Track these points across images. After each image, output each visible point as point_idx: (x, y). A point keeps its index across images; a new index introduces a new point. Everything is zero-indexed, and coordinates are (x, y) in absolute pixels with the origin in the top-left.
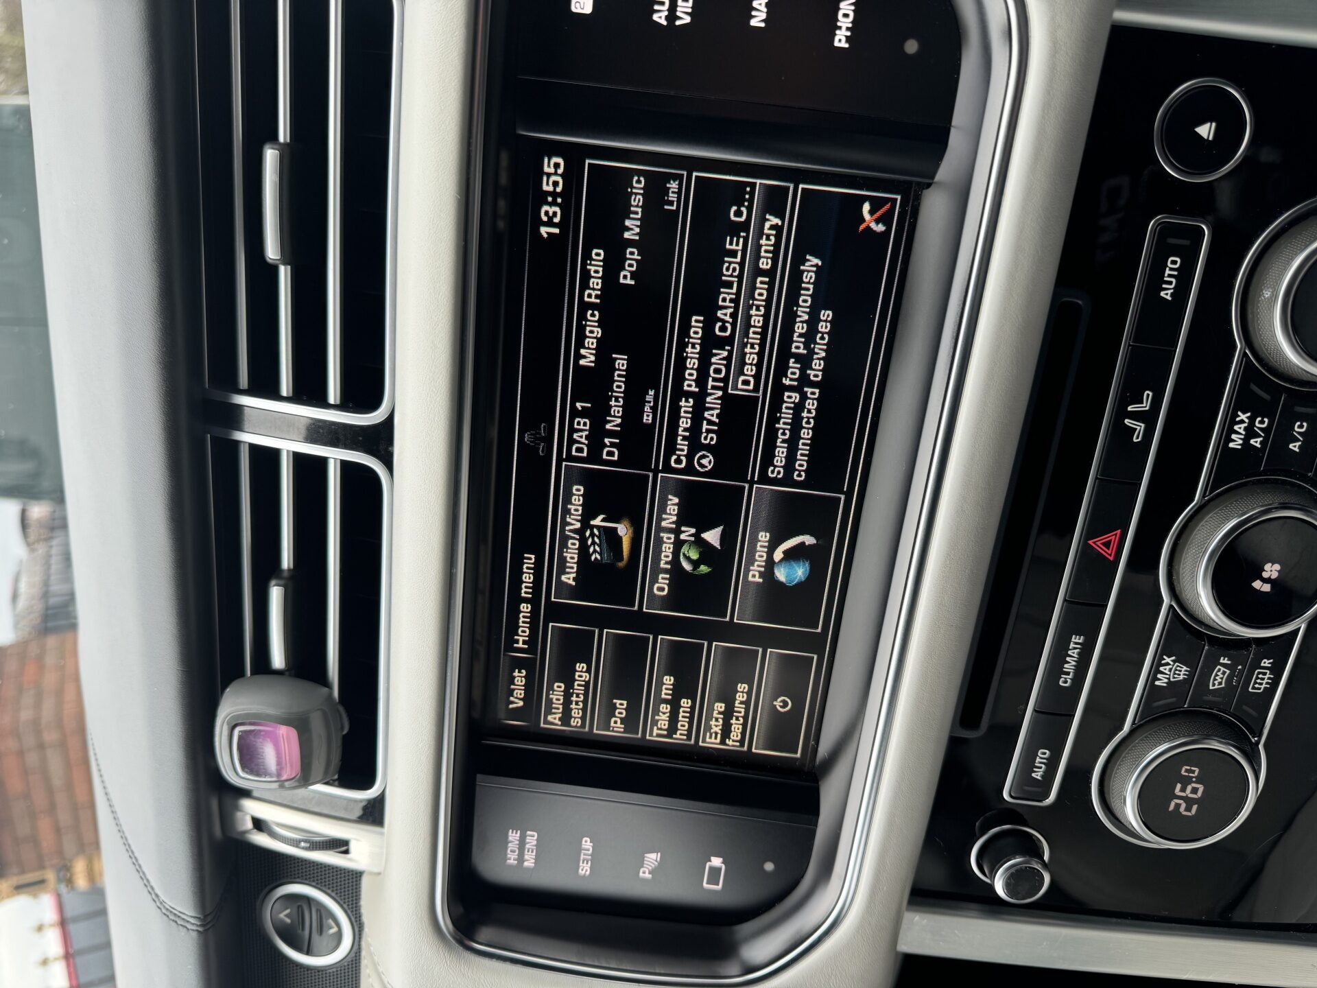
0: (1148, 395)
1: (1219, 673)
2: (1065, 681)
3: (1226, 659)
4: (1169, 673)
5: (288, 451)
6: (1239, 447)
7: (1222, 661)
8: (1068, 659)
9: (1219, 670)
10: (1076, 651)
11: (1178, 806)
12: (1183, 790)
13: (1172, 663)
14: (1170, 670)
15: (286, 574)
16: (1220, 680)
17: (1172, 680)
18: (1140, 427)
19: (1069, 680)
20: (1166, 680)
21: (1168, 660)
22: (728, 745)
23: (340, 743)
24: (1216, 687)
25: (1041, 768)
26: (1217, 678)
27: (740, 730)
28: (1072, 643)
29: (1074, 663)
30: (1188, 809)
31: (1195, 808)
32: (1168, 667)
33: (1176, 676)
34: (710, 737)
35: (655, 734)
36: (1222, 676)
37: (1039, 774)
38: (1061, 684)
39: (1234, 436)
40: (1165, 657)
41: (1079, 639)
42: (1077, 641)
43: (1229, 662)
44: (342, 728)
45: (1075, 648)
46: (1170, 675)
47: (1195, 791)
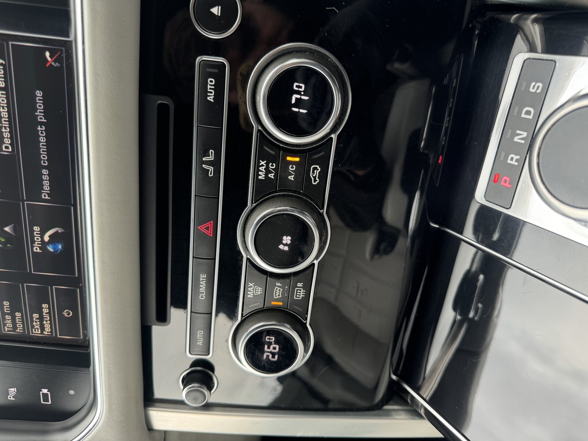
0: (212, 152)
1: (277, 291)
2: (202, 297)
3: (279, 283)
4: (253, 291)
6: (264, 178)
7: (277, 284)
8: (201, 286)
9: (277, 289)
11: (268, 356)
12: (269, 348)
13: (253, 286)
14: (253, 289)
16: (279, 294)
17: (255, 294)
18: (211, 169)
19: (204, 296)
20: (252, 295)
21: (251, 285)
22: (45, 334)
24: (277, 297)
25: (201, 340)
26: (277, 293)
27: (49, 327)
28: (201, 278)
29: (205, 288)
30: (273, 357)
31: (276, 356)
32: (252, 288)
33: (257, 292)
34: (35, 331)
35: (6, 330)
36: (279, 292)
37: (201, 342)
39: (260, 173)
40: (249, 283)
41: (204, 276)
43: (281, 285)
45: (203, 281)
46: (254, 292)
47: (274, 348)
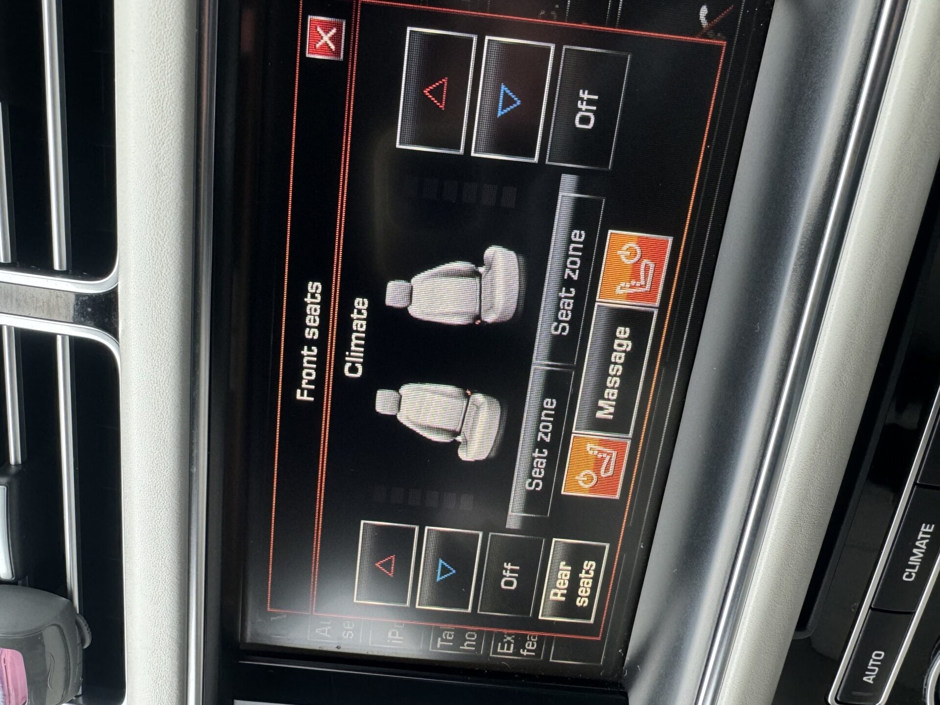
2: (909, 576)
5: (9, 328)
8: (915, 551)
10: (925, 542)
15: (13, 470)
19: (914, 575)
22: (522, 655)
23: (79, 659)
25: (873, 671)
28: (921, 533)
29: (921, 555)
34: (502, 648)
35: (438, 646)
37: (872, 677)
38: (904, 578)
41: (930, 528)
42: (927, 530)
44: (83, 641)
45: (923, 539)
